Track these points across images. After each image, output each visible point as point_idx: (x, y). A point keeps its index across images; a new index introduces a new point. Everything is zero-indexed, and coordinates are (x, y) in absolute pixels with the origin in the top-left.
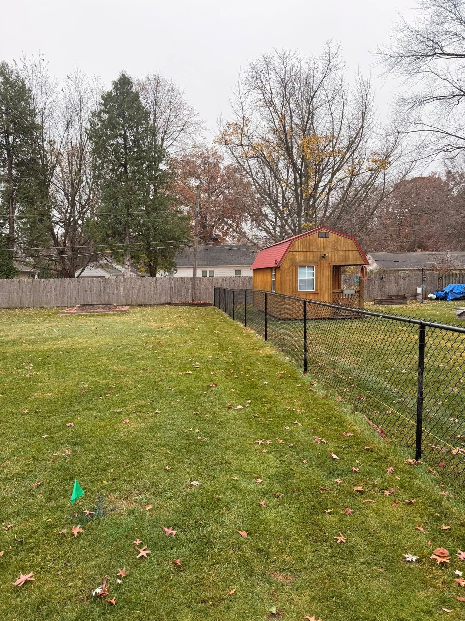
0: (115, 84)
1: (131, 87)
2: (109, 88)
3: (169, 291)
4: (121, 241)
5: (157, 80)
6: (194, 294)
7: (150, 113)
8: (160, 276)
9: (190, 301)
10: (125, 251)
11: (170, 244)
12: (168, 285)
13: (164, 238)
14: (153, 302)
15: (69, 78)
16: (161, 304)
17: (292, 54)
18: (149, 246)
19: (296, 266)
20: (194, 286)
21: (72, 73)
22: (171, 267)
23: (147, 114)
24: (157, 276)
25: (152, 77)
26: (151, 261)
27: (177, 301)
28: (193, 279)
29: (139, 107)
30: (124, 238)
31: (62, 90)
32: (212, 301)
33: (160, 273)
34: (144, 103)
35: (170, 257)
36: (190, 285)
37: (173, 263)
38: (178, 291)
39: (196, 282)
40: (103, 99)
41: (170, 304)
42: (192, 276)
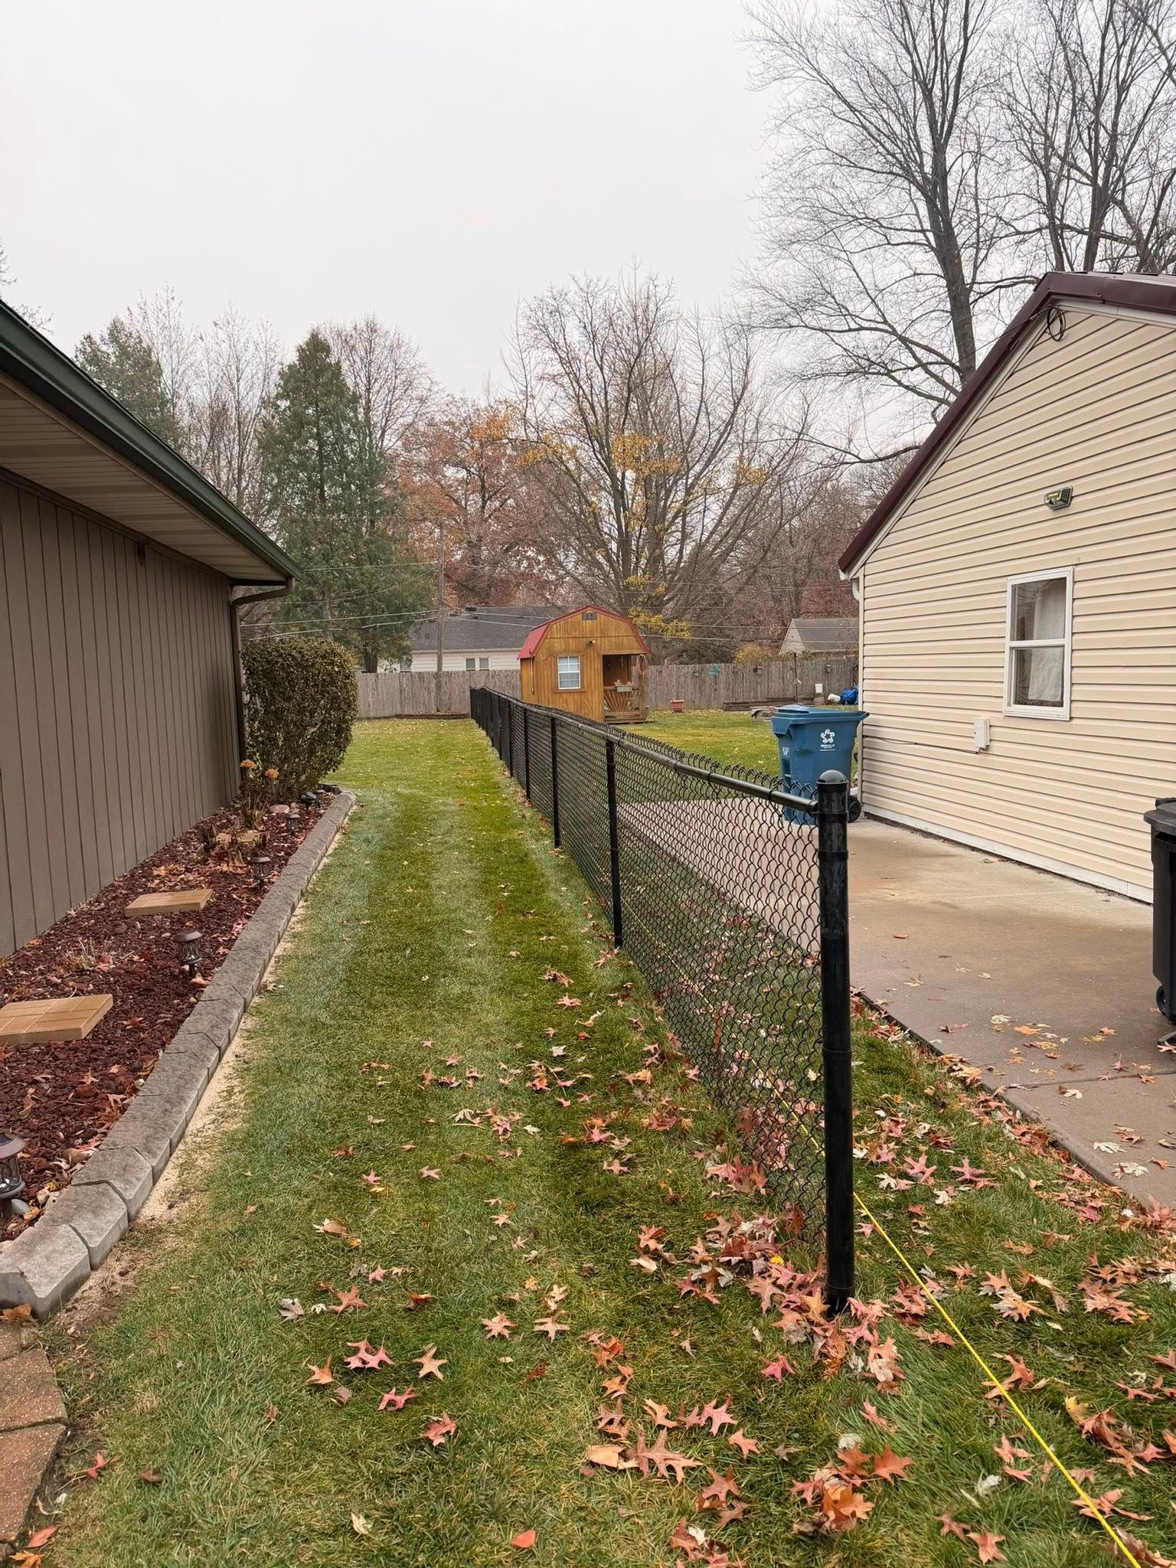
0: (301, 350)
1: (327, 356)
2: (292, 357)
3: (398, 696)
4: (318, 614)
5: (372, 329)
6: (439, 700)
7: (360, 396)
8: (382, 671)
9: (434, 712)
10: (324, 632)
11: (400, 618)
12: (397, 687)
13: (388, 606)
14: (372, 715)
15: (216, 324)
16: (385, 718)
17: (601, 284)
18: (364, 621)
19: (554, 657)
20: (439, 686)
21: (222, 316)
22: (403, 654)
23: (355, 399)
24: (380, 670)
25: (362, 325)
26: (367, 645)
27: (412, 713)
28: (437, 675)
29: (341, 389)
30: (321, 608)
31: (201, 338)
32: (467, 710)
33: (383, 666)
34: (350, 382)
35: (401, 638)
36: (433, 685)
37: (405, 648)
38: (414, 694)
39: (444, 680)
40: (282, 379)
41: (399, 716)
42: (435, 670)
